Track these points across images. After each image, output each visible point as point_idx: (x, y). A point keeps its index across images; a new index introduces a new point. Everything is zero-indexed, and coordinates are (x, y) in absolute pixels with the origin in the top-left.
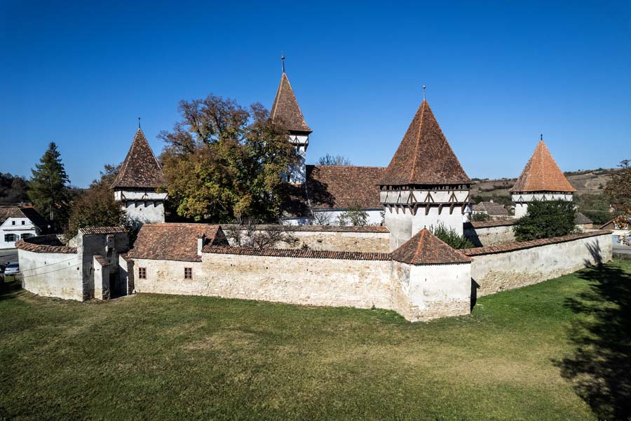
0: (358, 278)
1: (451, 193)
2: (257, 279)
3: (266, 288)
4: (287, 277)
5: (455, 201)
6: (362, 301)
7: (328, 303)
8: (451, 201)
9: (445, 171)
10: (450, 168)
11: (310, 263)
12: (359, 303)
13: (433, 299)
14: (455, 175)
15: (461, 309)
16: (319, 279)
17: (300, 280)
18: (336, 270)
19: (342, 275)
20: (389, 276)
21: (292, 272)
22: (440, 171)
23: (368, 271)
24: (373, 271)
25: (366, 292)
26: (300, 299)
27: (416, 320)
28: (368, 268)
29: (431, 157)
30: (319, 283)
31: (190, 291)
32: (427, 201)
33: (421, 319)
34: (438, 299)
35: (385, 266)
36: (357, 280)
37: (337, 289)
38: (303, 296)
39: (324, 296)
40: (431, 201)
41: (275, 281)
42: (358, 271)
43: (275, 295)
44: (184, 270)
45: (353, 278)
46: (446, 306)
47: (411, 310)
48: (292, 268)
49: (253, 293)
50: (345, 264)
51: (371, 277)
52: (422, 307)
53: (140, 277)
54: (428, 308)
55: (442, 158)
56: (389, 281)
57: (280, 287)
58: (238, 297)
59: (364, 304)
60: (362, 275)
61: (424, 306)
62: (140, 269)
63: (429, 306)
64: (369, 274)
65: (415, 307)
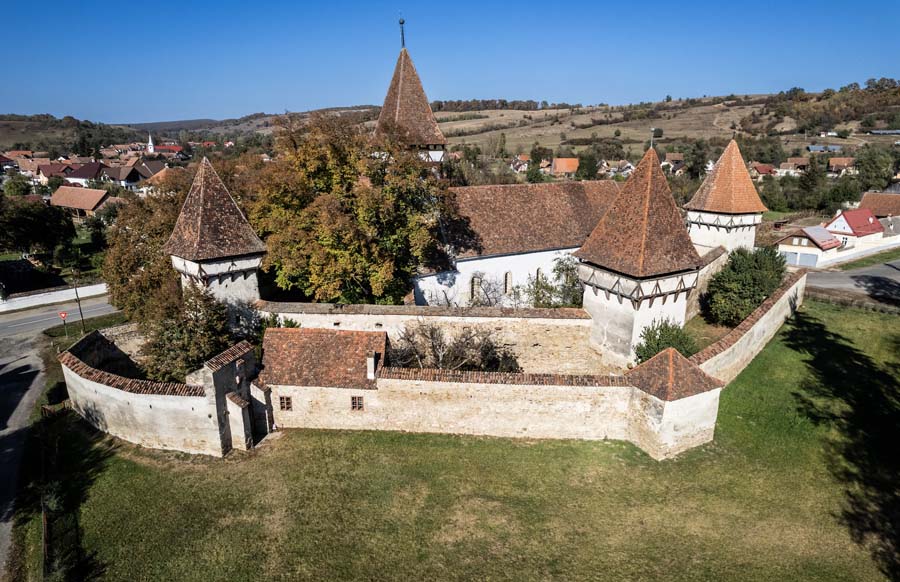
0: (589, 406)
3: (468, 420)
4: (498, 406)
5: (682, 287)
6: (593, 432)
7: (550, 435)
8: (678, 288)
9: (675, 250)
10: (680, 245)
11: (530, 391)
12: (589, 434)
13: (682, 433)
14: (686, 254)
15: (705, 436)
16: (541, 408)
17: (516, 410)
18: (562, 399)
19: (570, 404)
20: (627, 403)
21: (505, 401)
22: (669, 252)
23: (602, 398)
24: (609, 399)
25: (597, 422)
26: (514, 431)
27: (663, 458)
28: (603, 395)
29: (660, 234)
30: (540, 413)
32: (654, 291)
33: (668, 456)
34: (687, 431)
35: (623, 393)
36: (588, 409)
37: (563, 420)
38: (518, 427)
39: (545, 427)
40: (658, 291)
41: (482, 412)
42: (590, 398)
43: (481, 427)
44: (350, 399)
45: (582, 407)
46: (693, 436)
48: (506, 397)
49: (451, 426)
50: (575, 392)
51: (605, 405)
53: (282, 408)
54: (676, 442)
56: (626, 409)
57: (488, 419)
58: (431, 430)
59: (594, 435)
60: (595, 403)
61: (673, 442)
62: (281, 398)
64: (603, 402)
65: (664, 444)
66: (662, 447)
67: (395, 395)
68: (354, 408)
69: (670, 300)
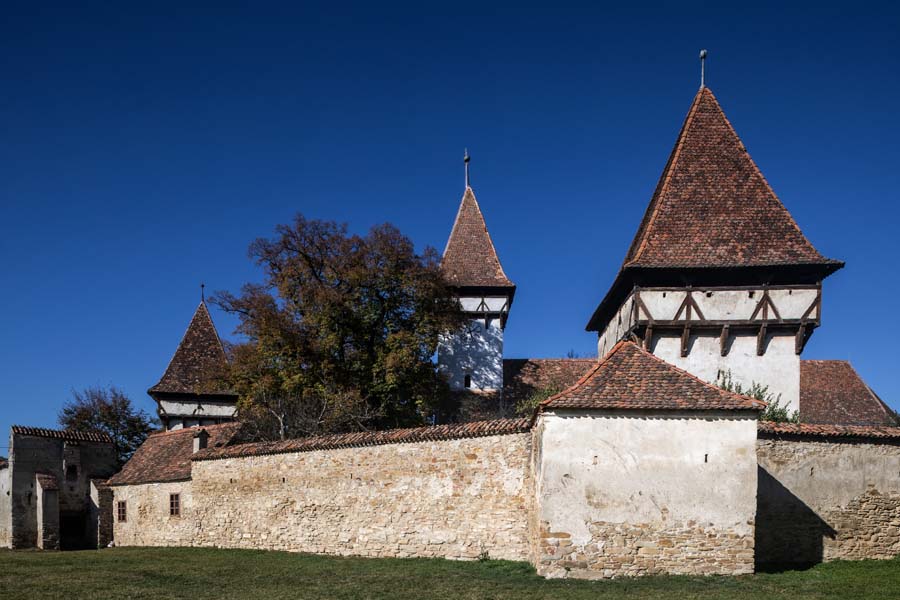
0: (451, 484)
1: (759, 294)
2: (268, 505)
3: (283, 524)
4: (317, 496)
5: (771, 316)
6: (461, 542)
7: (390, 551)
8: (759, 317)
11: (358, 458)
12: (454, 547)
13: (617, 517)
15: (719, 555)
16: (374, 494)
17: (340, 501)
18: (405, 471)
19: (418, 481)
20: (520, 473)
21: (325, 482)
22: (726, 242)
23: (474, 464)
24: (486, 464)
25: (468, 518)
26: (341, 544)
27: (561, 574)
28: (474, 457)
30: (373, 503)
32: (683, 317)
33: (577, 574)
34: (638, 519)
35: (512, 449)
36: (450, 492)
37: (409, 517)
38: (344, 537)
39: (382, 533)
40: (695, 317)
41: (297, 507)
42: (452, 466)
43: (298, 537)
44: (168, 498)
45: (440, 488)
47: (545, 543)
48: (325, 474)
49: (264, 537)
50: (424, 454)
51: (480, 480)
52: (581, 538)
53: (119, 519)
54: (600, 545)
56: (520, 485)
57: (305, 521)
58: (243, 545)
59: (464, 549)
60: (460, 477)
61: (589, 537)
62: (119, 504)
63: (606, 537)
64: (475, 472)
65: (557, 535)
66: (551, 540)
67: (207, 487)
68: (172, 513)
69: (746, 345)
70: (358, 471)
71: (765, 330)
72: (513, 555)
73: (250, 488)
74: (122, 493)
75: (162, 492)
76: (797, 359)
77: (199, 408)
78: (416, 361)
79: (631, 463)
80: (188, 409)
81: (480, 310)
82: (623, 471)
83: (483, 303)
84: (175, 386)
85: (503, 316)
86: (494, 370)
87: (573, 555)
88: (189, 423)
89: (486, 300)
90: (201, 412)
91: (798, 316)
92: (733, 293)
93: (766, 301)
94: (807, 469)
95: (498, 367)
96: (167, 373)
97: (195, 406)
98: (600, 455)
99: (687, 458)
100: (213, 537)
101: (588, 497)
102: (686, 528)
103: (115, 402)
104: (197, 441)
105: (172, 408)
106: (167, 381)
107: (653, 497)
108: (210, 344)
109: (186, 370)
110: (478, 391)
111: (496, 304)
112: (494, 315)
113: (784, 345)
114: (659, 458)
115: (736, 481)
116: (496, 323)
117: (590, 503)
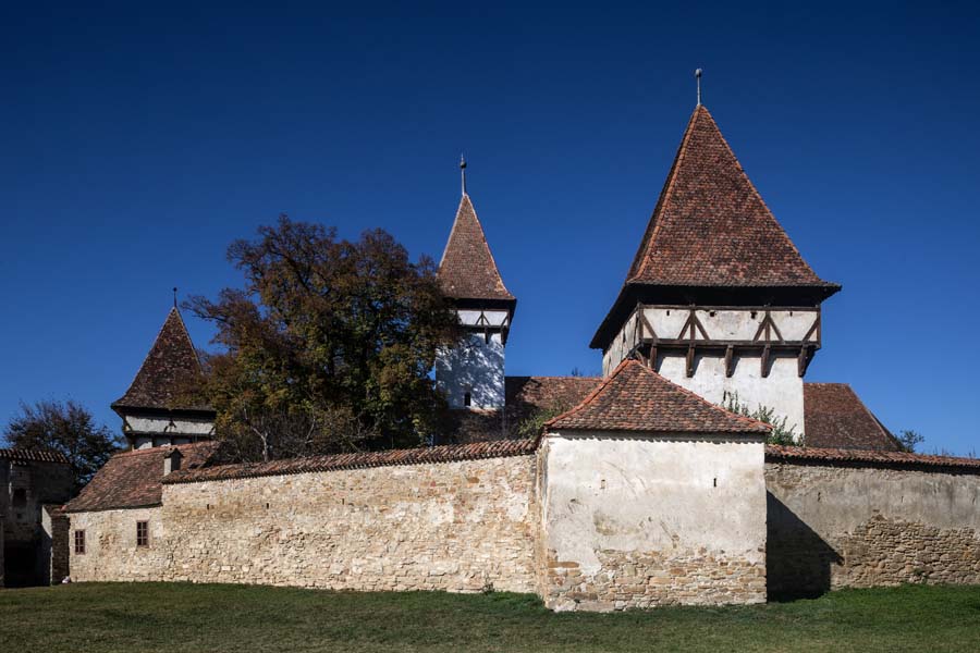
0: (452, 510)
1: (761, 315)
2: (251, 533)
3: (267, 555)
4: (305, 523)
5: (774, 337)
6: (463, 573)
7: (387, 583)
8: (762, 338)
9: (742, 259)
10: (761, 254)
11: (349, 482)
12: (456, 579)
13: (627, 545)
14: (776, 270)
15: (731, 584)
16: (368, 522)
17: (331, 529)
18: (402, 496)
19: (416, 507)
20: (525, 498)
21: (315, 508)
22: (727, 261)
23: (476, 488)
24: (488, 487)
25: (470, 548)
26: (332, 577)
27: (570, 606)
28: (476, 480)
29: (704, 229)
30: (367, 531)
31: (145, 573)
32: (687, 336)
33: (588, 606)
34: (649, 547)
35: (516, 472)
36: (450, 518)
37: (406, 546)
38: (336, 569)
39: (377, 564)
40: (699, 336)
41: (283, 536)
42: (453, 491)
43: (285, 569)
44: (135, 526)
45: (440, 514)
46: (677, 570)
47: (552, 573)
48: (314, 500)
49: (245, 569)
50: (422, 478)
51: (482, 506)
52: (591, 568)
53: (77, 550)
54: (610, 574)
55: (737, 229)
56: (525, 510)
57: (292, 551)
58: (221, 579)
59: (466, 580)
60: (462, 502)
61: (598, 566)
62: (76, 533)
63: (616, 566)
64: (477, 496)
65: (565, 564)
66: (559, 570)
67: (180, 513)
68: (139, 543)
69: (749, 366)
70: (351, 496)
71: (769, 352)
72: (519, 586)
73: (229, 514)
74: (80, 521)
75: (127, 520)
76: (800, 382)
77: (171, 424)
78: (413, 377)
79: (639, 488)
80: (158, 426)
81: (479, 323)
82: (632, 496)
83: (482, 316)
84: (143, 400)
85: (504, 331)
86: (494, 387)
87: (583, 586)
88: (159, 441)
89: (486, 313)
90: (173, 430)
91: (800, 338)
92: (736, 313)
93: (767, 323)
94: (815, 494)
95: (498, 384)
96: (134, 385)
97: (167, 423)
98: (608, 479)
99: (696, 482)
100: (187, 570)
101: (597, 524)
102: (697, 556)
103: (72, 416)
104: (168, 462)
105: (139, 425)
106: (134, 394)
107: (662, 524)
108: (183, 354)
109: (157, 383)
110: (477, 409)
111: (497, 318)
112: (495, 330)
113: (787, 367)
114: (668, 482)
115: (744, 506)
116: (496, 338)
117: (599, 530)
